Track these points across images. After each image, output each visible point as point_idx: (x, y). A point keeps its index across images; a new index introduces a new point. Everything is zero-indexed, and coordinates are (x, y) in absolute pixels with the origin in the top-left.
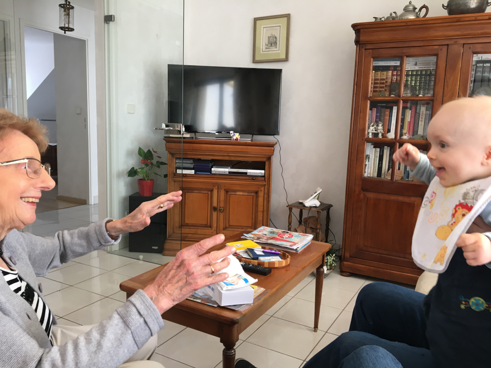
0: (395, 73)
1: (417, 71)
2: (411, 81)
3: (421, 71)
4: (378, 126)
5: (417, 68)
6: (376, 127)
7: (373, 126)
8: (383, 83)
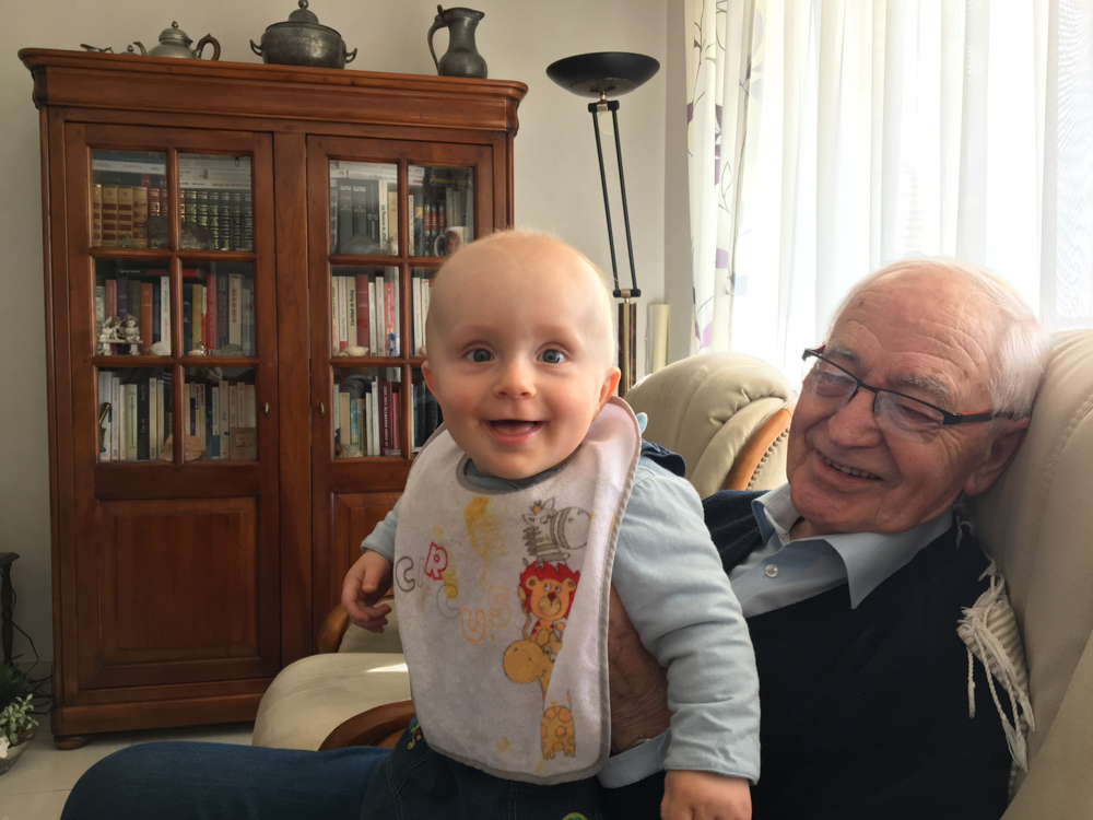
0: (156, 194)
1: (210, 192)
2: (197, 215)
3: (221, 192)
4: (124, 325)
5: (208, 185)
6: (121, 330)
7: (111, 326)
8: (128, 218)
